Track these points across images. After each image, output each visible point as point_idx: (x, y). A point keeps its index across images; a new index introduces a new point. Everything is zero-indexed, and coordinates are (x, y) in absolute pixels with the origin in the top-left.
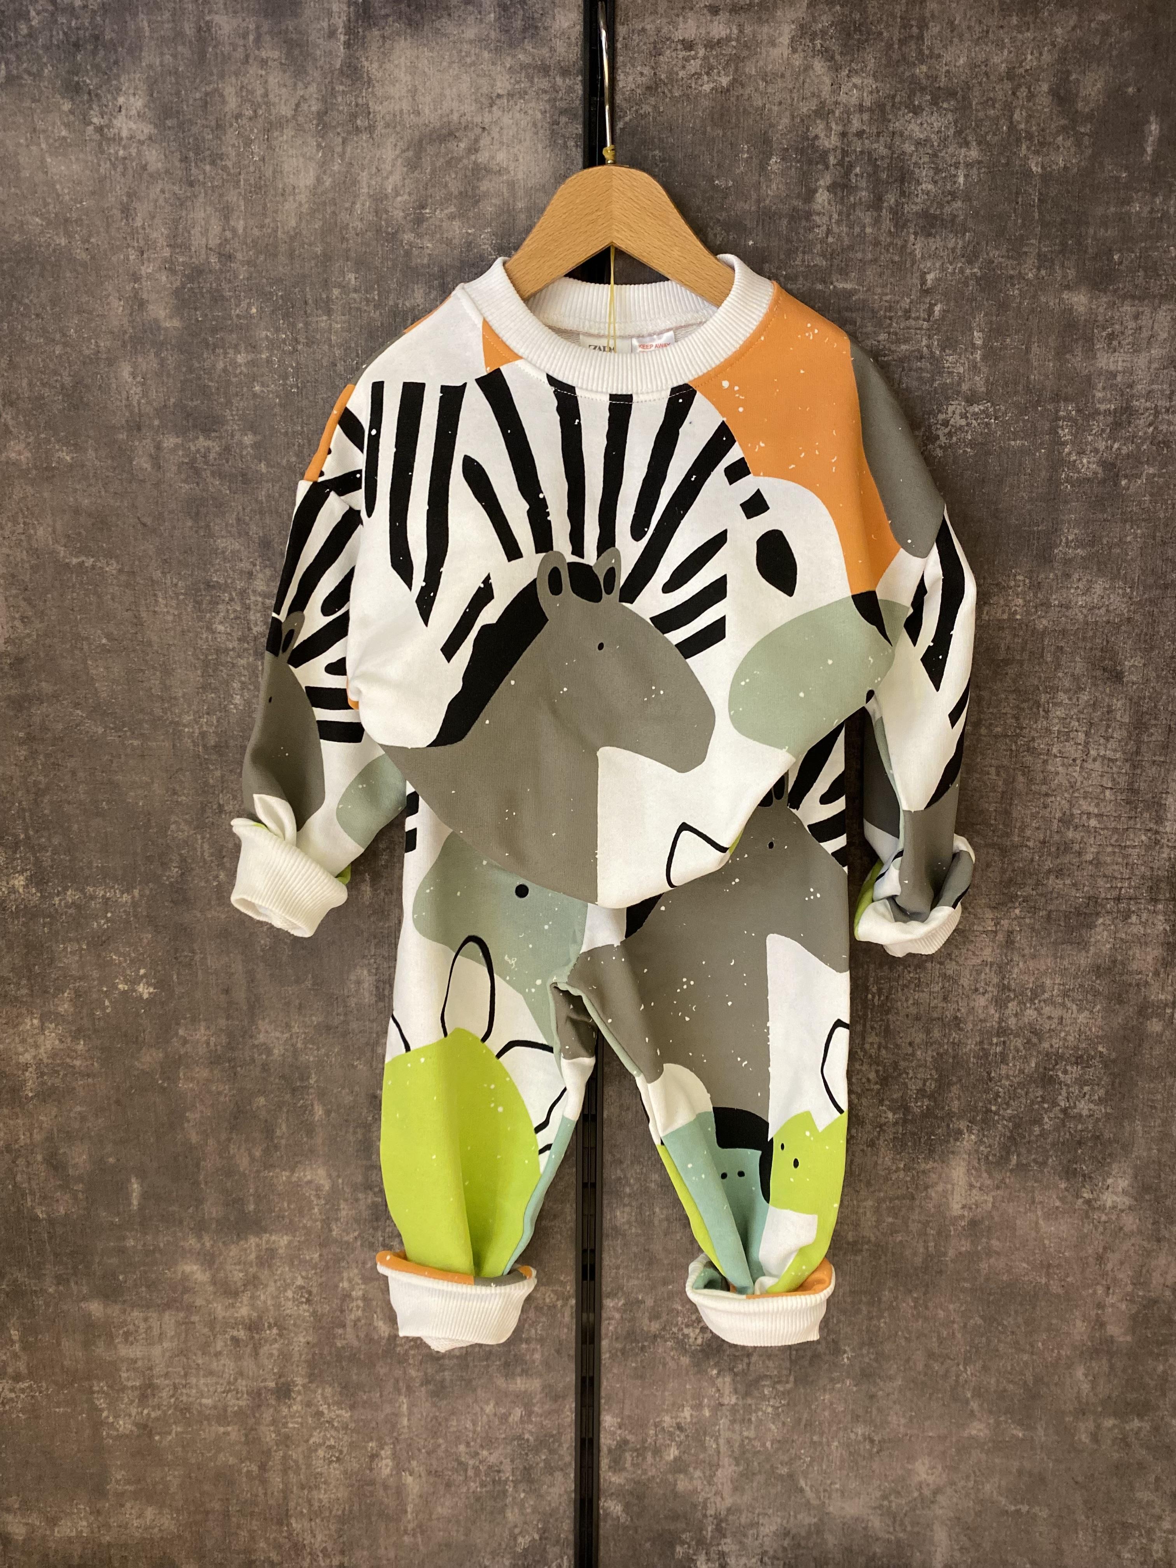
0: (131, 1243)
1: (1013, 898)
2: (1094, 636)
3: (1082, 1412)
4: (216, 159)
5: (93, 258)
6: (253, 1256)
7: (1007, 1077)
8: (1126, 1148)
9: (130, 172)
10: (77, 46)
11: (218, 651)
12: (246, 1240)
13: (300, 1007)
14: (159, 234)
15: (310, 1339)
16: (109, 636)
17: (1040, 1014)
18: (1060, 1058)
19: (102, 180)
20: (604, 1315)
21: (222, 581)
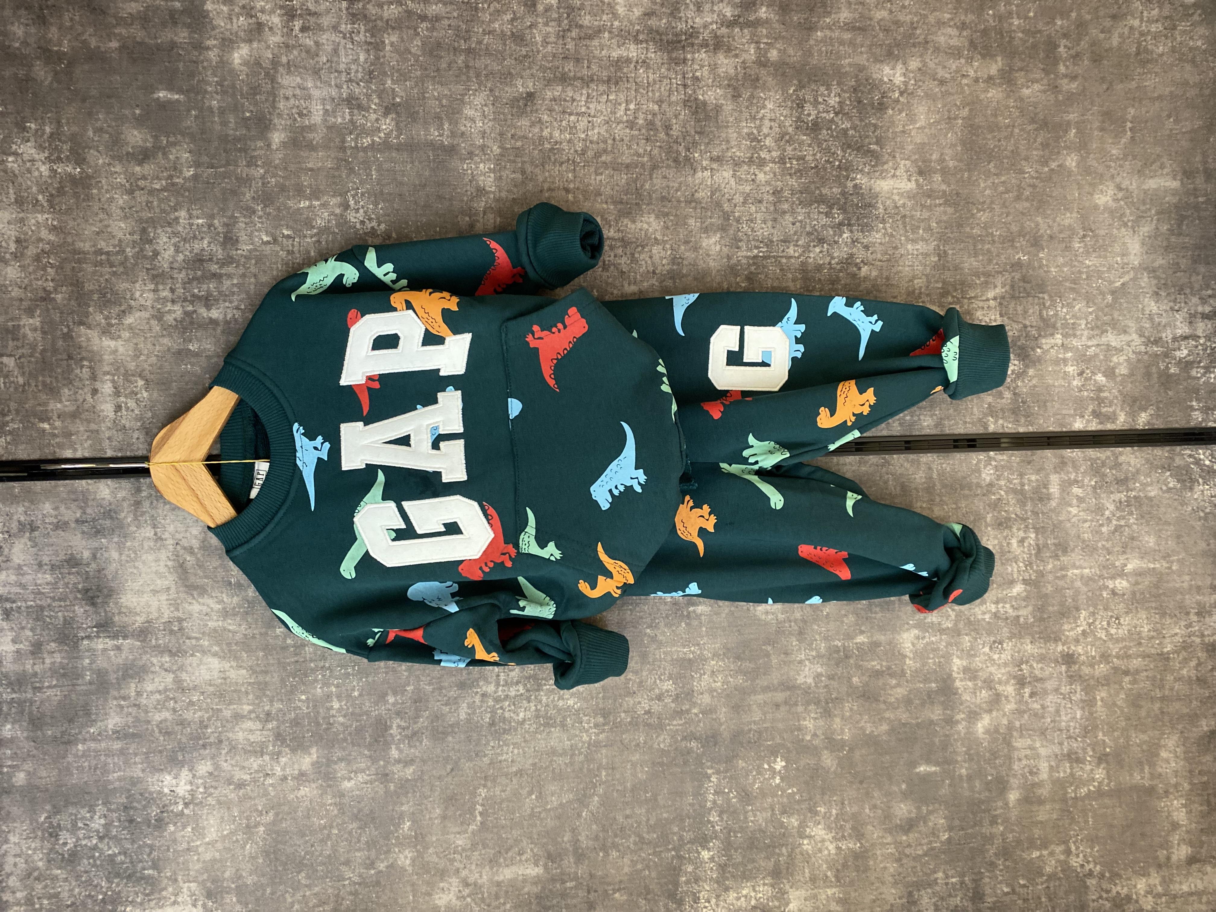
0: (964, 771)
1: (687, 159)
2: (503, 114)
3: (1055, 88)
4: (203, 725)
5: (272, 808)
6: (970, 684)
7: (814, 155)
8: (861, 69)
9: (213, 784)
10: (131, 821)
11: (537, 717)
12: (957, 689)
13: (786, 654)
14: (255, 763)
15: (1028, 641)
16: (530, 793)
17: (768, 135)
18: (799, 119)
19: (219, 802)
20: (1001, 431)
21: (489, 715)
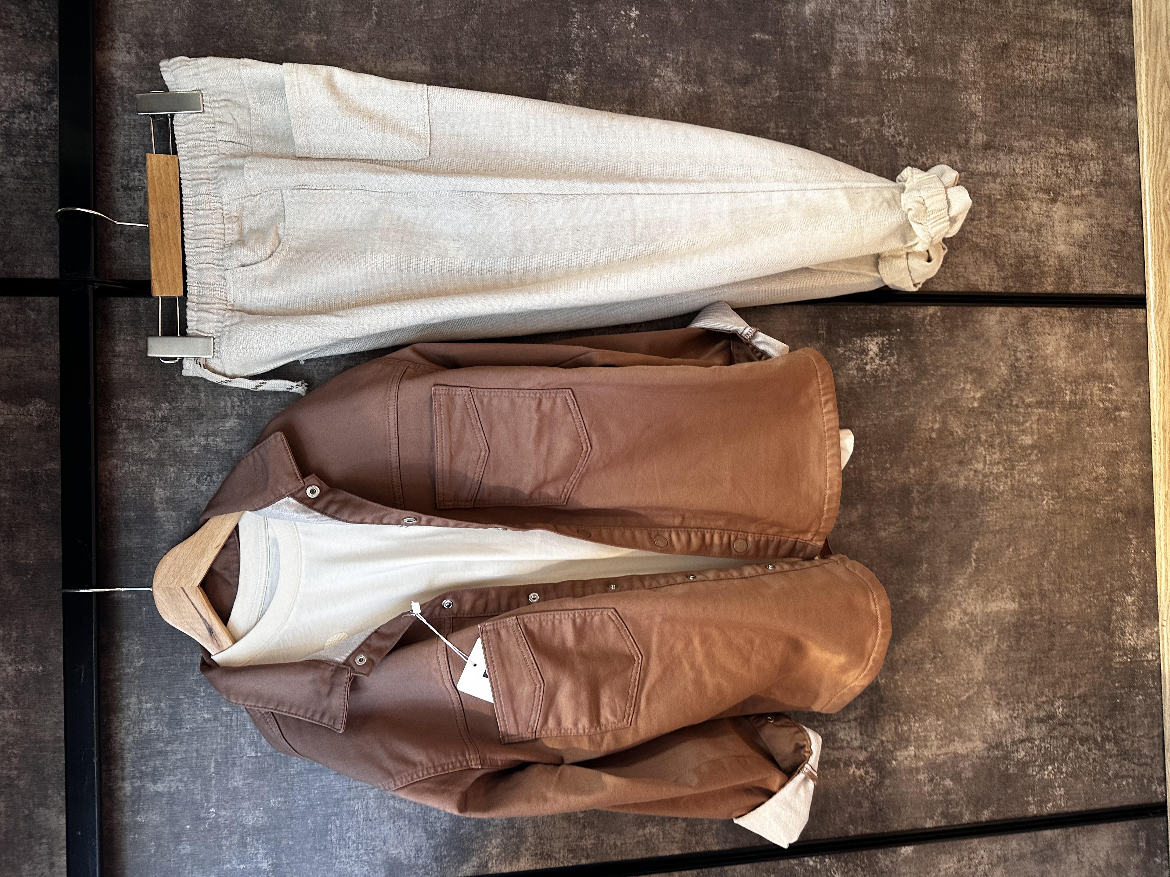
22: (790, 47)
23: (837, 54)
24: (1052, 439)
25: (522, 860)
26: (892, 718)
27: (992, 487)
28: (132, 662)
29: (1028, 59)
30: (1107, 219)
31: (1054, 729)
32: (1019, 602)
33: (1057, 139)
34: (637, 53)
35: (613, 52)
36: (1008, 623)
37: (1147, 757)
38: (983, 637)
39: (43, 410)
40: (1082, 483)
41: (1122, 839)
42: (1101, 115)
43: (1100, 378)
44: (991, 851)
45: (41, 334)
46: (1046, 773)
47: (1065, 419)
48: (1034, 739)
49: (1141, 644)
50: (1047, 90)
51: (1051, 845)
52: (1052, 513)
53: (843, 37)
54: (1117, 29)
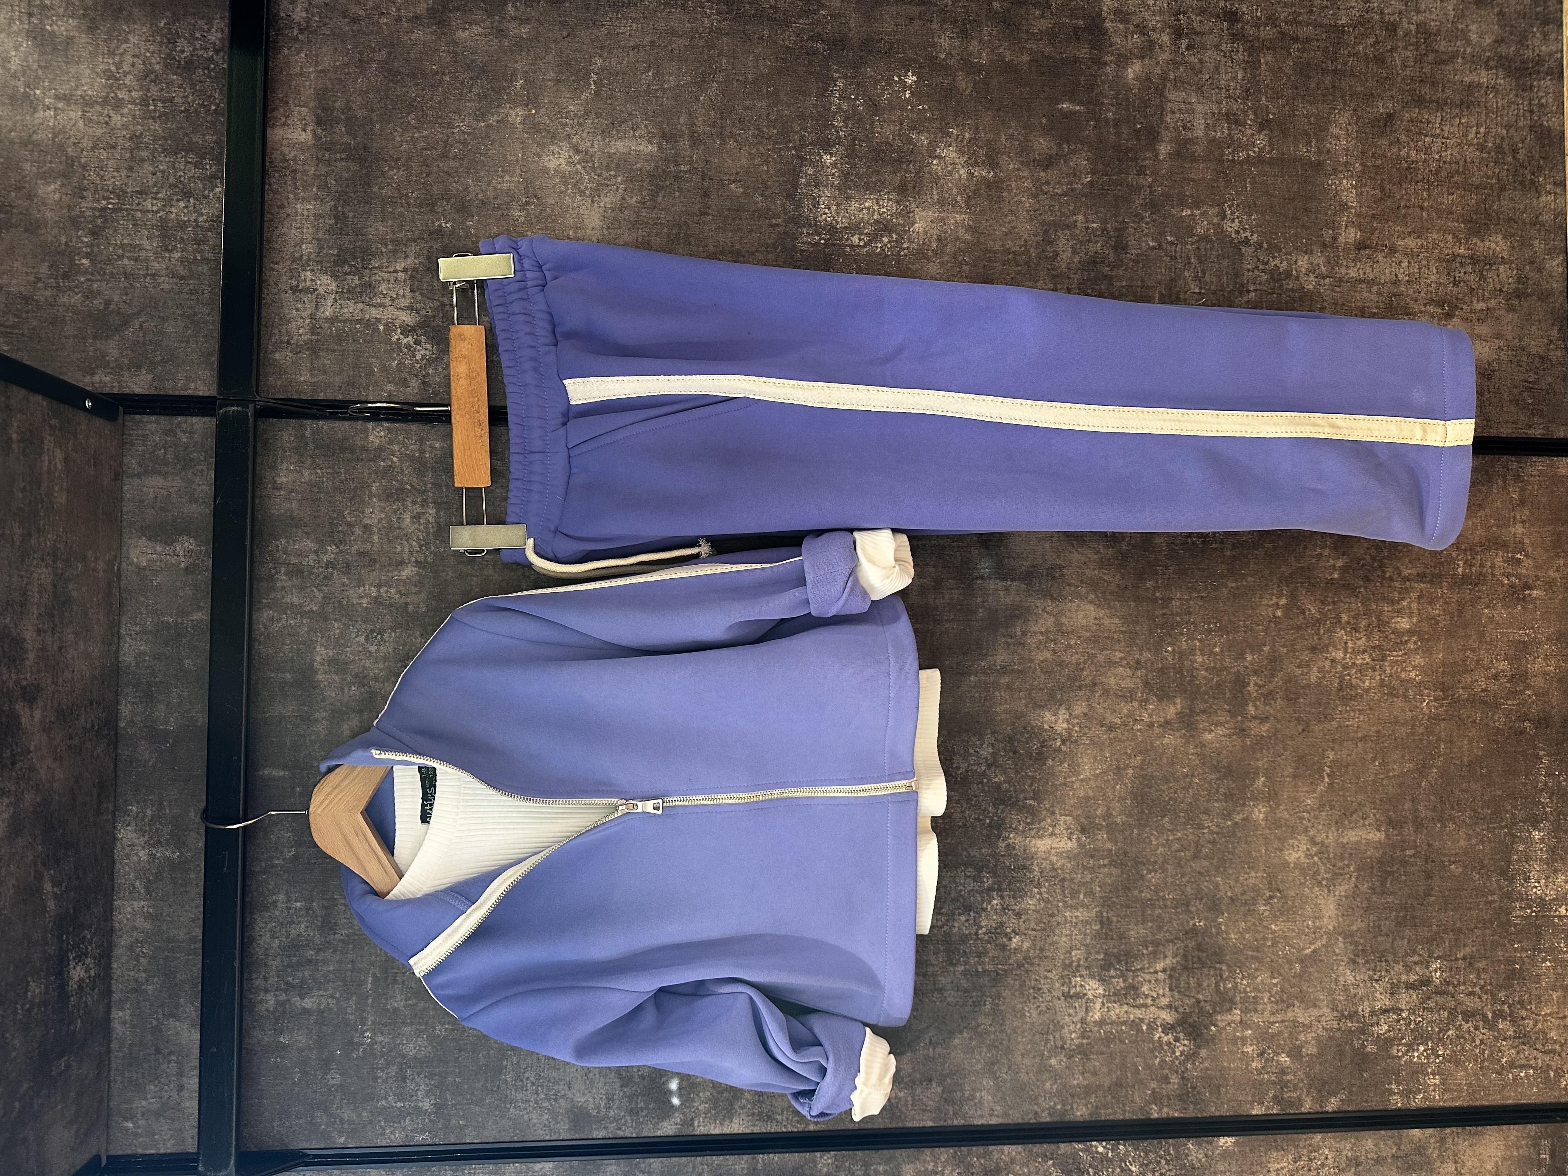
22: (1107, 119)
23: (1167, 128)
24: (1437, 622)
25: (736, 1120)
26: (1212, 972)
27: (1354, 681)
28: (281, 852)
29: (1420, 133)
30: (1520, 340)
31: (1429, 998)
32: (1386, 832)
33: (1455, 236)
34: (912, 128)
35: (882, 127)
36: (1370, 858)
37: (1555, 1042)
38: (1335, 874)
39: (192, 551)
40: (1476, 680)
41: (1517, 1149)
42: (1517, 206)
43: (1504, 546)
44: (1339, 1151)
45: (192, 460)
46: (1416, 1054)
47: (1456, 598)
48: (1402, 1010)
49: (1551, 894)
50: (1443, 174)
51: (1420, 1149)
52: (1435, 719)
53: (1175, 107)
54: (1541, 94)
